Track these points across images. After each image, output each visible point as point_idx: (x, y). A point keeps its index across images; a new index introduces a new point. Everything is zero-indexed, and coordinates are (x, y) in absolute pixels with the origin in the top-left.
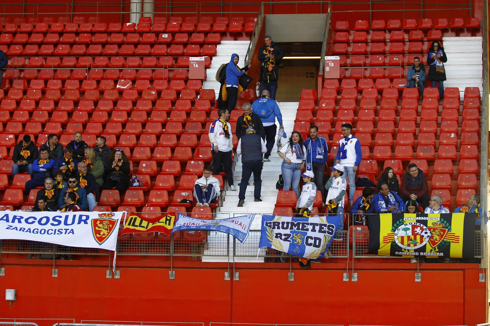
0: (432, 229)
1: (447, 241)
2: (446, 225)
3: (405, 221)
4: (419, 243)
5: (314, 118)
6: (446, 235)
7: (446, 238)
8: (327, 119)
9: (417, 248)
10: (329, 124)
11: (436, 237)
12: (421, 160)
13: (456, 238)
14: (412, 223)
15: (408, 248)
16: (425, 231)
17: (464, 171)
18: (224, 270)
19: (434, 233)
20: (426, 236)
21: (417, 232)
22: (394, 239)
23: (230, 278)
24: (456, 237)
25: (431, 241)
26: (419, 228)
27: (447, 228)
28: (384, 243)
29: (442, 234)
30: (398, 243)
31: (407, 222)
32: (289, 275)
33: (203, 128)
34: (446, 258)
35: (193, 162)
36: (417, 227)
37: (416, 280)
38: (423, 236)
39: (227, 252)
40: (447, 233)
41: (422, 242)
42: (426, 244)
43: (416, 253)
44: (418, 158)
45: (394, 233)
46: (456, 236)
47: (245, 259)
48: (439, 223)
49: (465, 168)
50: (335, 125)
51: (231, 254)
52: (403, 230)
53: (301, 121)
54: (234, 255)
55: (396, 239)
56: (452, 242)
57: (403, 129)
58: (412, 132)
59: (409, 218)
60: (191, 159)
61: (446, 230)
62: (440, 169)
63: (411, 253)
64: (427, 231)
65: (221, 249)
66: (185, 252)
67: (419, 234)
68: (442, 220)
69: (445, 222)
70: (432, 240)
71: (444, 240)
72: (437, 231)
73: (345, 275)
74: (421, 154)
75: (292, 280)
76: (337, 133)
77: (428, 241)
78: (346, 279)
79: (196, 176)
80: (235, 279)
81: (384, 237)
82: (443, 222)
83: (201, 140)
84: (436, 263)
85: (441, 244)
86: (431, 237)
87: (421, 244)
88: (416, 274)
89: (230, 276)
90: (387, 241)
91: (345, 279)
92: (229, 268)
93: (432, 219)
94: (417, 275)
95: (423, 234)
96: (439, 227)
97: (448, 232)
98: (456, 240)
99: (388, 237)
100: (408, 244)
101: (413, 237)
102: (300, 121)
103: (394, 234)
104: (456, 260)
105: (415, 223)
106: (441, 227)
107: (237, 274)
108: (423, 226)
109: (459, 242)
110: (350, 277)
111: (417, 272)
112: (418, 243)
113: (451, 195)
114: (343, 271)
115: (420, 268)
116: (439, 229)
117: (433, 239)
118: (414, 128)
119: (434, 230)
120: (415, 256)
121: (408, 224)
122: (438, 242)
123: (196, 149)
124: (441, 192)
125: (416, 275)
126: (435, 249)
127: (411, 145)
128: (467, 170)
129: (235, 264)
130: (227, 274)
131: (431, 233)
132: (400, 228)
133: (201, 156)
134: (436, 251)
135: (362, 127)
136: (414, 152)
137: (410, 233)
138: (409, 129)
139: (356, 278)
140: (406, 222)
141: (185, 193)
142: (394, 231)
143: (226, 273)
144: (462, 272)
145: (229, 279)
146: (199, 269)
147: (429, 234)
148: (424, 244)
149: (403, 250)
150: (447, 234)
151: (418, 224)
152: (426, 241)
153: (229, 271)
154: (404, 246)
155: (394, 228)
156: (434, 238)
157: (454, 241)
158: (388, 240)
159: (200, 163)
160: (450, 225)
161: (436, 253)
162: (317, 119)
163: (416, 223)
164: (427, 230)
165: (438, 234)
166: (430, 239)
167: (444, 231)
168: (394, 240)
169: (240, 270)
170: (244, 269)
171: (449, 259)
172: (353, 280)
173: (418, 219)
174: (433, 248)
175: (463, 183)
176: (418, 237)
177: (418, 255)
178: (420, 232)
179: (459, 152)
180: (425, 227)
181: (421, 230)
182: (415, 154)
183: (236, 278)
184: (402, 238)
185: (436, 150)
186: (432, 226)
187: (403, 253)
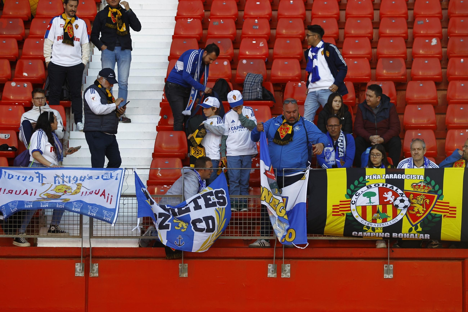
0: (412, 195)
1: (435, 214)
2: (434, 187)
3: (368, 180)
4: (392, 217)
5: (207, 13)
6: (435, 204)
7: (434, 209)
8: (228, 14)
9: (387, 225)
10: (231, 23)
11: (418, 208)
12: (385, 82)
13: (450, 211)
14: (379, 185)
15: (373, 225)
16: (400, 198)
17: (456, 99)
18: (75, 260)
19: (414, 201)
20: (401, 205)
21: (388, 200)
22: (350, 210)
23: (83, 273)
24: (450, 209)
25: (411, 215)
26: (390, 193)
27: (436, 192)
28: (333, 215)
29: (428, 203)
30: (357, 217)
31: (371, 182)
32: (180, 267)
33: (25, 29)
34: (433, 241)
35: (13, 84)
36: (387, 190)
37: (385, 275)
38: (397, 206)
39: (79, 231)
40: (436, 201)
41: (395, 215)
42: (402, 219)
43: (386, 234)
44: (379, 78)
45: (350, 199)
46: (450, 207)
47: (107, 242)
48: (422, 184)
49: (457, 95)
50: (242, 25)
51: (86, 234)
52: (364, 195)
53: (187, 18)
54: (91, 236)
55: (354, 210)
56: (444, 216)
57: (353, 32)
58: (368, 37)
59: (374, 176)
60: (11, 80)
61: (435, 196)
62: (416, 96)
63: (377, 234)
64: (404, 198)
65: (70, 226)
66: (11, 231)
67: (391, 202)
68: (428, 179)
69: (433, 183)
70: (411, 212)
71: (432, 212)
72: (419, 198)
73: (270, 267)
74: (385, 71)
75: (185, 275)
76: (245, 37)
77: (406, 214)
78: (272, 274)
79: (21, 108)
80: (92, 275)
81: (333, 206)
82: (429, 183)
83: (23, 48)
84: (417, 248)
85: (426, 219)
86: (410, 208)
87: (394, 219)
88: (385, 265)
89: (84, 269)
90: (338, 212)
91: (270, 275)
92: (83, 257)
93: (411, 178)
94: (387, 268)
95: (397, 202)
96: (423, 191)
97: (438, 200)
98: (450, 214)
99: (341, 206)
100: (373, 219)
101: (380, 208)
102: (184, 18)
103: (350, 202)
104: (450, 244)
105: (383, 185)
106: (426, 191)
107: (96, 267)
108: (397, 189)
109: (455, 217)
110: (279, 271)
111: (387, 263)
112: (389, 217)
113: (436, 139)
114: (267, 260)
115: (392, 256)
116: (424, 195)
117: (413, 211)
118: (369, 31)
119: (415, 196)
120: (384, 238)
121: (373, 186)
122: (421, 217)
123: (18, 62)
124: (419, 134)
125: (385, 268)
126: (416, 228)
127: (368, 58)
128: (460, 98)
129: (92, 250)
130: (78, 267)
131: (409, 201)
132: (359, 191)
133: (25, 74)
134: (418, 230)
135: (286, 28)
136: (372, 68)
137: (375, 200)
138: (362, 32)
139: (288, 272)
140: (369, 182)
141: (4, 135)
142: (351, 197)
143: (77, 265)
144: (460, 263)
145: (82, 275)
146: (34, 259)
147: (407, 203)
148: (399, 218)
149: (364, 229)
150: (437, 203)
151: (389, 186)
152: (402, 215)
153: (83, 262)
154: (367, 223)
155: (350, 193)
156: (416, 210)
157: (448, 215)
158: (340, 211)
159: (26, 85)
160: (441, 188)
161: (419, 234)
162: (211, 15)
163: (385, 184)
164: (404, 195)
165: (422, 202)
166: (408, 211)
167: (431, 199)
168: (350, 212)
169: (100, 260)
170: (107, 257)
171: (438, 242)
172: (284, 276)
173: (388, 178)
174: (413, 226)
175: (455, 120)
176: (389, 208)
177: (389, 236)
178: (392, 200)
179: (446, 68)
180: (399, 191)
181: (393, 197)
182: (373, 71)
183: (93, 273)
184: (364, 208)
185: (409, 66)
186: (412, 189)
187: (365, 233)
